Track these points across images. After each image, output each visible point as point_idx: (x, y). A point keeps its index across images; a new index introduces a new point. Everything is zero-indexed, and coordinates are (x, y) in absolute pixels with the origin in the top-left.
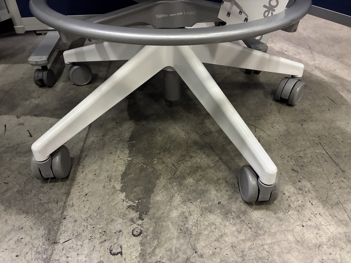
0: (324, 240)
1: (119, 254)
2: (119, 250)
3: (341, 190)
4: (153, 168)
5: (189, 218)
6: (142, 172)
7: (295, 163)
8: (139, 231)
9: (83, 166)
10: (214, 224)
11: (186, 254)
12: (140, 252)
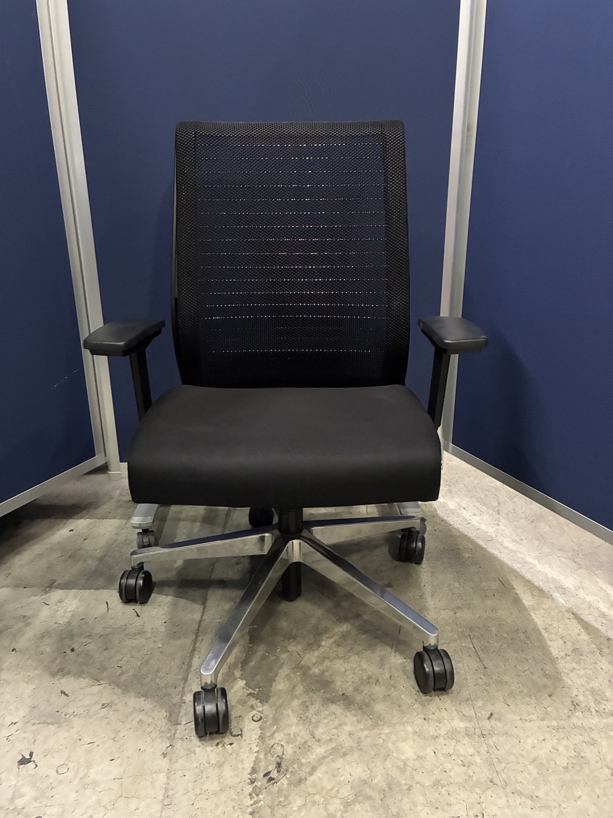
0: (443, 732)
1: (240, 736)
2: (240, 733)
3: (476, 687)
4: (276, 656)
5: (310, 706)
6: (263, 660)
8: (259, 717)
9: (200, 652)
10: (334, 714)
11: (304, 739)
12: (260, 735)
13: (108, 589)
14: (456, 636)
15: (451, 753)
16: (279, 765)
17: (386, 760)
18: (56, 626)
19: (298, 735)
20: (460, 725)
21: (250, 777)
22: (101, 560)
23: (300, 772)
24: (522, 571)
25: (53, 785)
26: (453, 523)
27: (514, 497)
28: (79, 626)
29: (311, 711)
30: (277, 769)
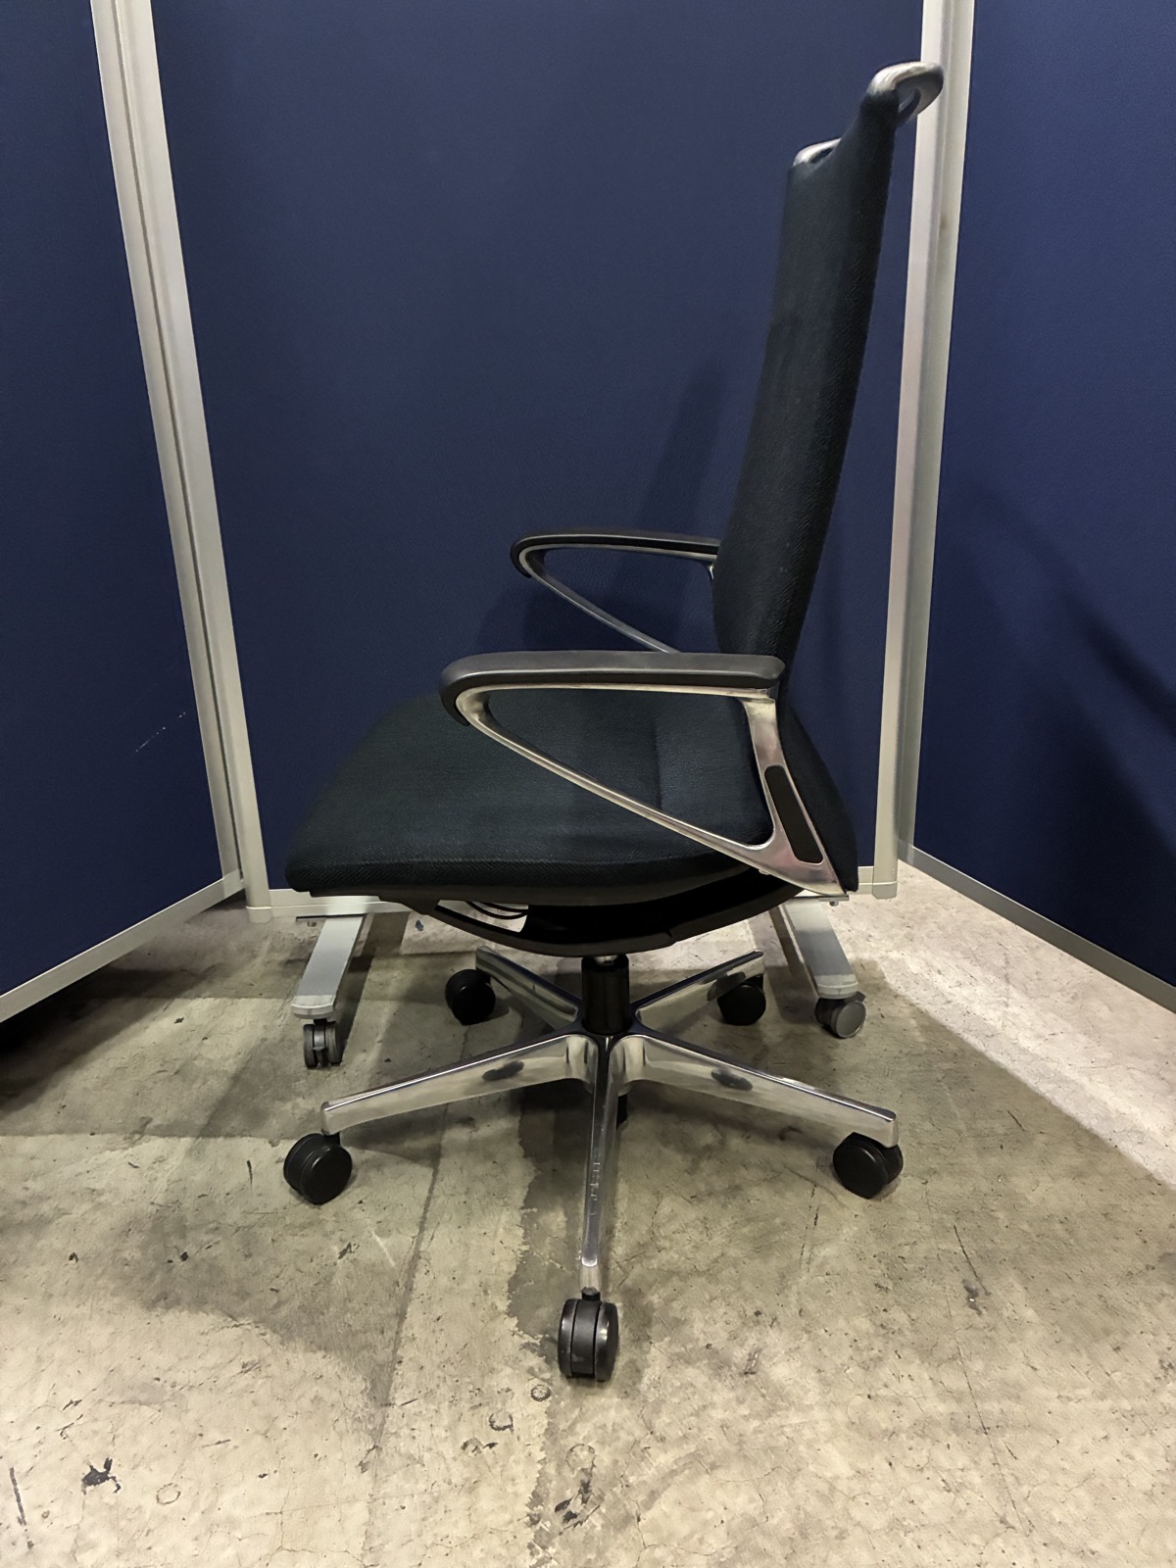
0: (906, 1423)
1: (508, 1430)
2: (510, 1423)
3: (970, 1333)
4: (575, 1269)
5: (643, 1371)
6: (551, 1276)
7: (886, 1271)
8: (545, 1391)
9: (428, 1261)
10: (692, 1385)
11: (633, 1435)
12: (546, 1427)
13: (250, 1136)
14: (927, 1228)
15: (922, 1465)
16: (585, 1487)
17: (794, 1478)
18: (151, 1207)
19: (622, 1428)
20: (940, 1408)
21: (528, 1510)
22: (236, 1079)
23: (626, 1502)
24: (1056, 1097)
25: (152, 1527)
26: (918, 1001)
27: (1037, 947)
28: (197, 1210)
29: (645, 1380)
30: (581, 1496)
